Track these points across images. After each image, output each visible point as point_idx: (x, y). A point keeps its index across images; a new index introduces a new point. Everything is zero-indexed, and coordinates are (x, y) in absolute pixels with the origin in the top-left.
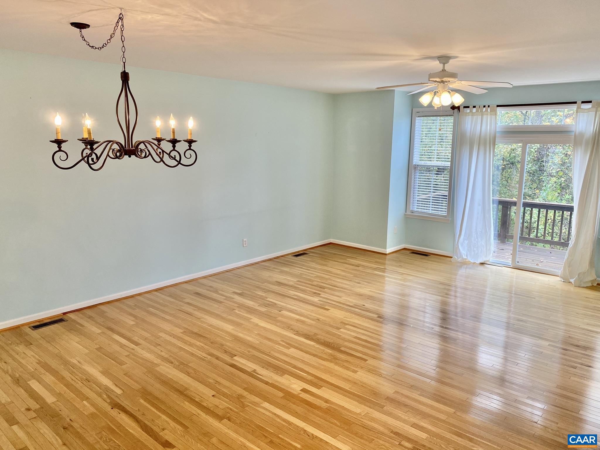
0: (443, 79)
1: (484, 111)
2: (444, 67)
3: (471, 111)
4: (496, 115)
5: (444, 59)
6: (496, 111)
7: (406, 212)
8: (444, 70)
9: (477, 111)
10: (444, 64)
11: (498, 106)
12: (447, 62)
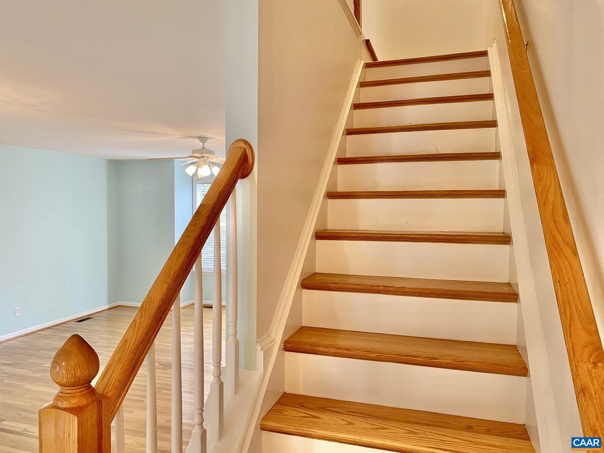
0: (203, 155)
2: (203, 145)
5: (203, 139)
8: (203, 148)
12: (206, 142)
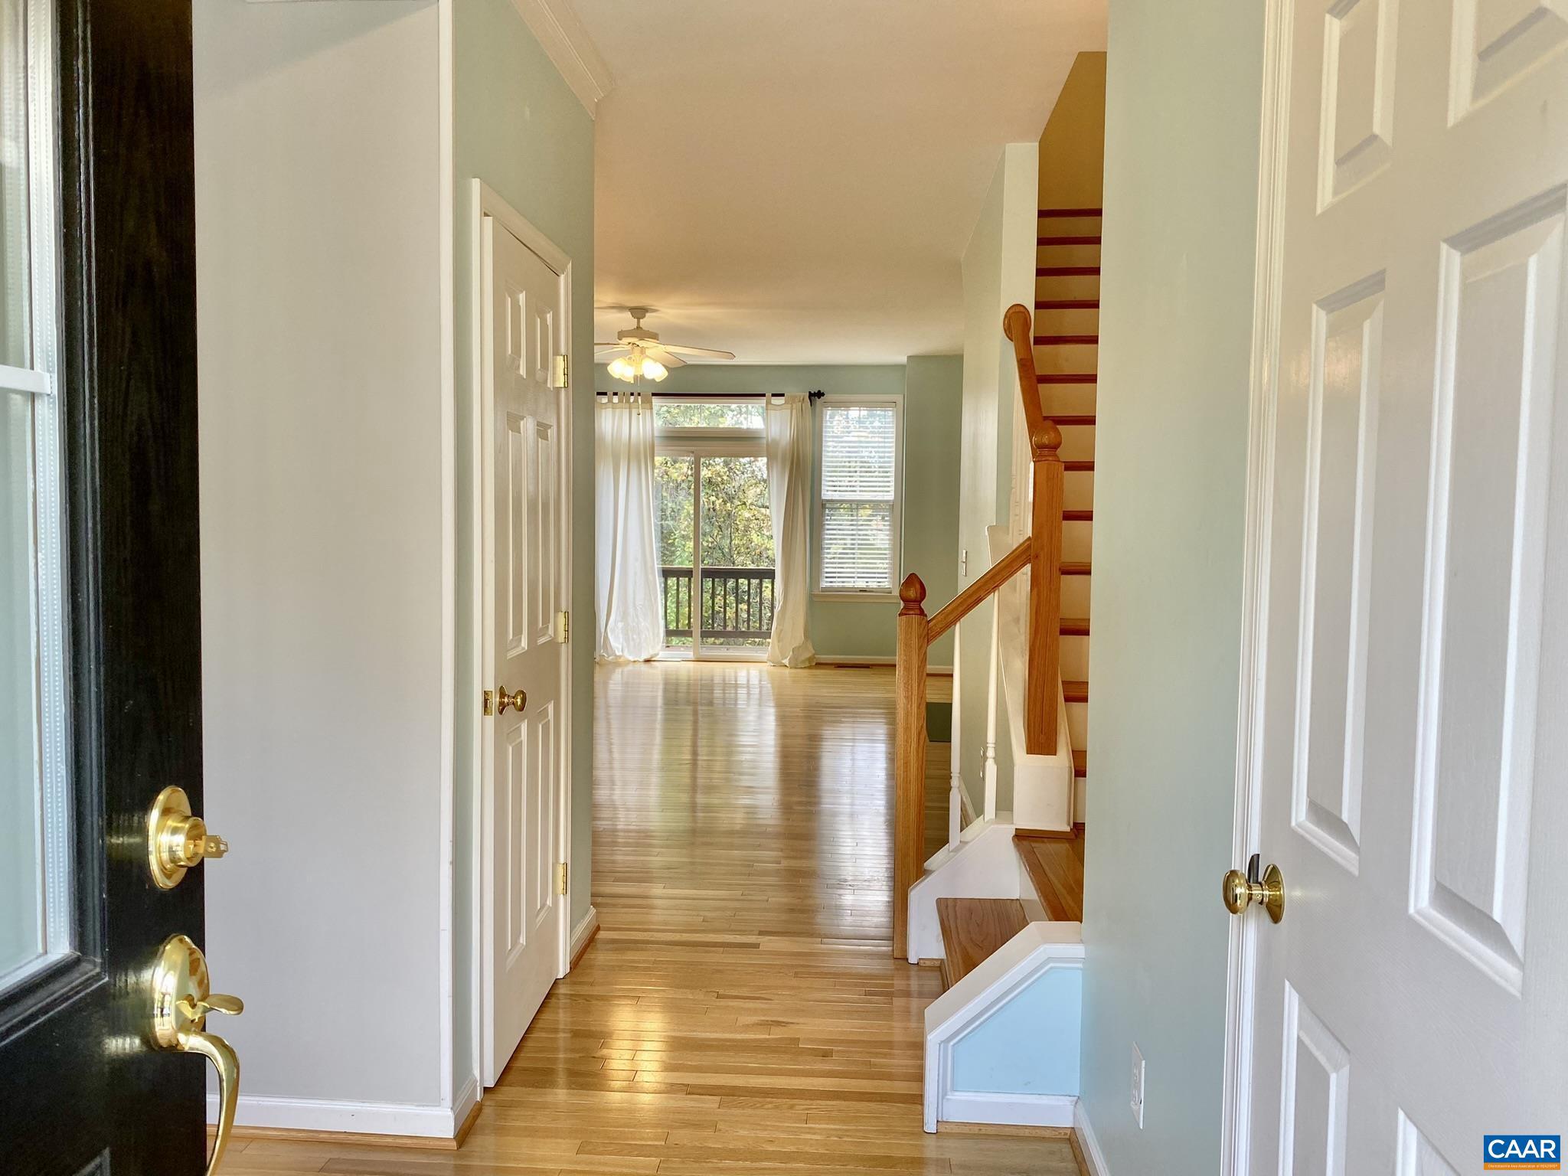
1: (632, 401)
2: (638, 322)
3: (610, 401)
4: (653, 410)
6: (651, 403)
8: (639, 328)
10: (639, 319)
12: (644, 316)
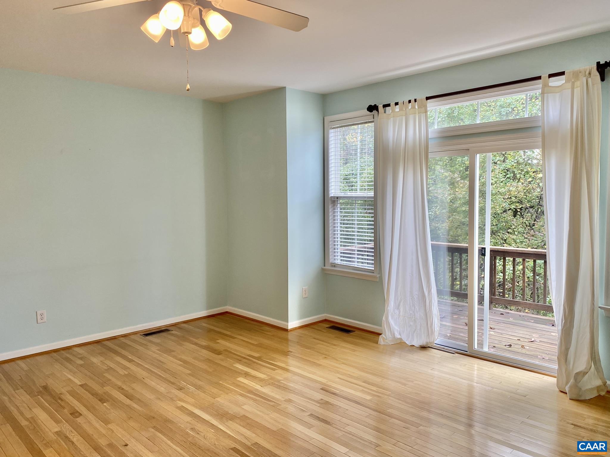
1: (410, 108)
4: (426, 112)
6: (425, 107)
7: (325, 266)
9: (401, 110)
11: (428, 98)
